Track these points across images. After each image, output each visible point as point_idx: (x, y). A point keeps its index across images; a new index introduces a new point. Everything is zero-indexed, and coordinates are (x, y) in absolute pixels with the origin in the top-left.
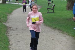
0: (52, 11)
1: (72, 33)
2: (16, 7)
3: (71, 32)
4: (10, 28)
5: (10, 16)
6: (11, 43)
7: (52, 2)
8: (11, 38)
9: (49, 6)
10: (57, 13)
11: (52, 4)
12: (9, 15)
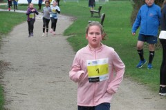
1: (144, 76)
2: (20, 18)
3: (141, 74)
4: (6, 64)
6: (8, 97)
7: (100, 8)
8: (8, 87)
9: (92, 16)
10: (111, 33)
11: (99, 12)
12: (4, 35)
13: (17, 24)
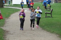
0: (50, 15)
2: (14, 11)
5: (8, 20)
10: (55, 17)
12: (6, 19)
13: (12, 13)
